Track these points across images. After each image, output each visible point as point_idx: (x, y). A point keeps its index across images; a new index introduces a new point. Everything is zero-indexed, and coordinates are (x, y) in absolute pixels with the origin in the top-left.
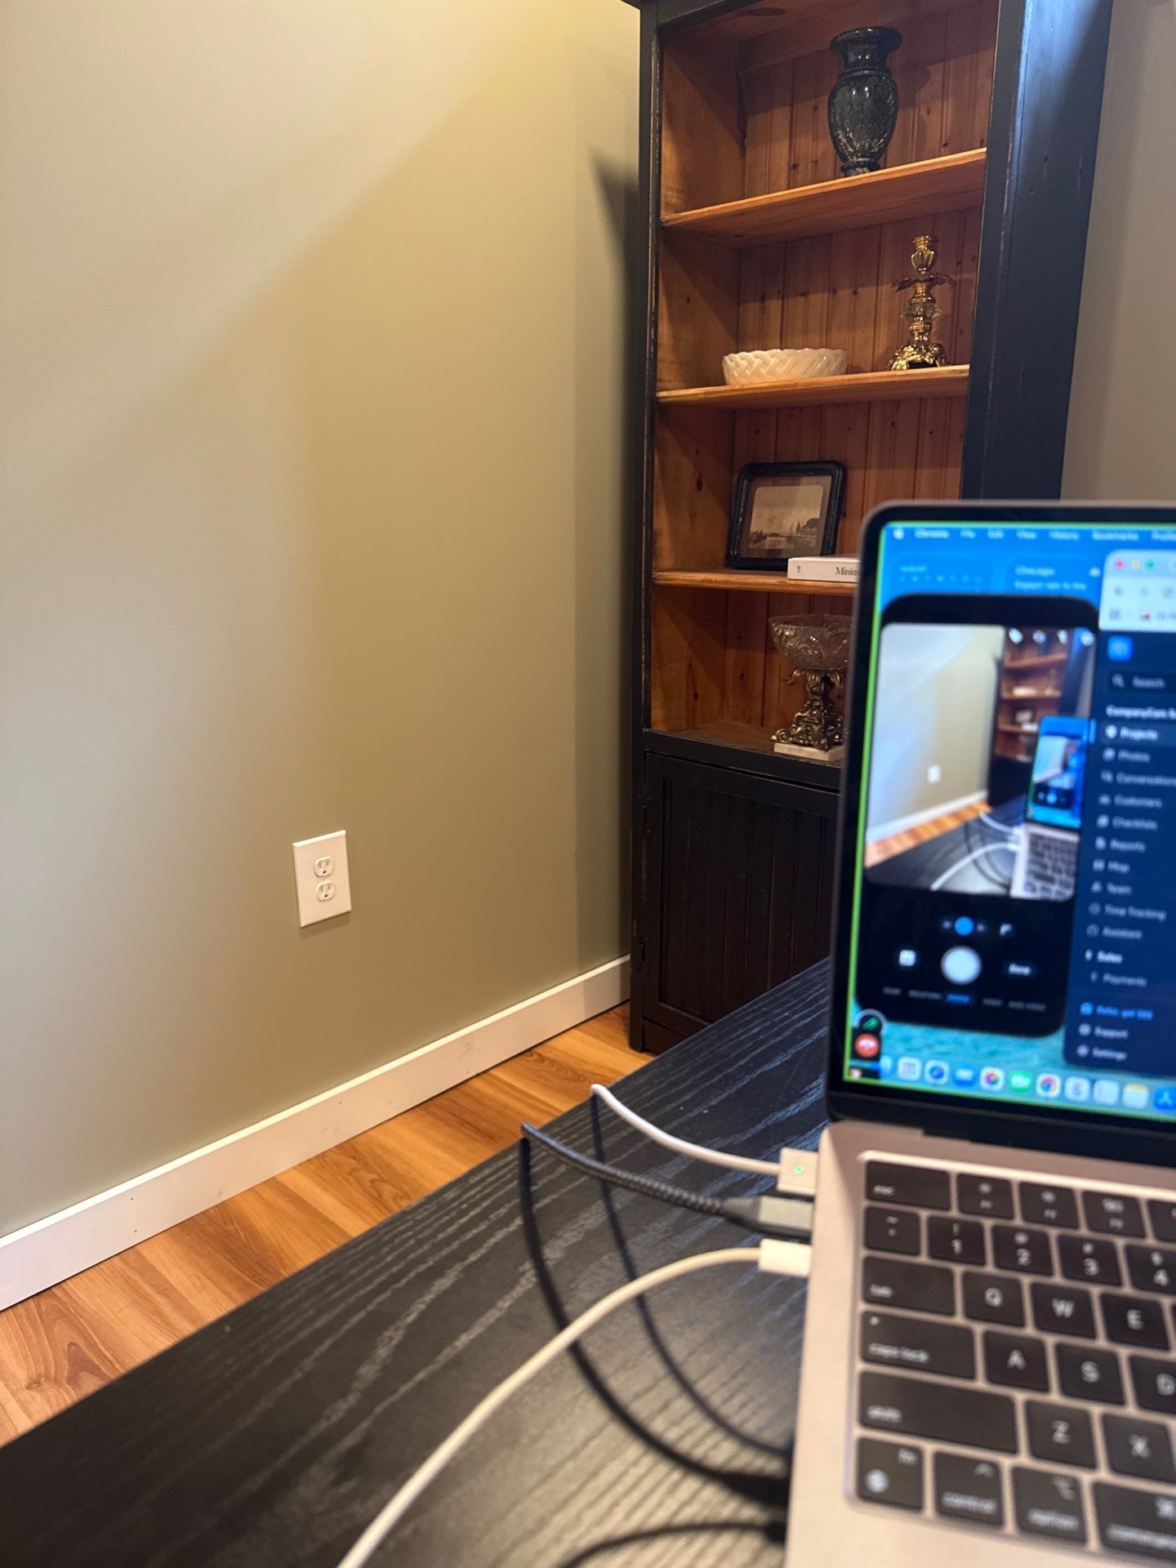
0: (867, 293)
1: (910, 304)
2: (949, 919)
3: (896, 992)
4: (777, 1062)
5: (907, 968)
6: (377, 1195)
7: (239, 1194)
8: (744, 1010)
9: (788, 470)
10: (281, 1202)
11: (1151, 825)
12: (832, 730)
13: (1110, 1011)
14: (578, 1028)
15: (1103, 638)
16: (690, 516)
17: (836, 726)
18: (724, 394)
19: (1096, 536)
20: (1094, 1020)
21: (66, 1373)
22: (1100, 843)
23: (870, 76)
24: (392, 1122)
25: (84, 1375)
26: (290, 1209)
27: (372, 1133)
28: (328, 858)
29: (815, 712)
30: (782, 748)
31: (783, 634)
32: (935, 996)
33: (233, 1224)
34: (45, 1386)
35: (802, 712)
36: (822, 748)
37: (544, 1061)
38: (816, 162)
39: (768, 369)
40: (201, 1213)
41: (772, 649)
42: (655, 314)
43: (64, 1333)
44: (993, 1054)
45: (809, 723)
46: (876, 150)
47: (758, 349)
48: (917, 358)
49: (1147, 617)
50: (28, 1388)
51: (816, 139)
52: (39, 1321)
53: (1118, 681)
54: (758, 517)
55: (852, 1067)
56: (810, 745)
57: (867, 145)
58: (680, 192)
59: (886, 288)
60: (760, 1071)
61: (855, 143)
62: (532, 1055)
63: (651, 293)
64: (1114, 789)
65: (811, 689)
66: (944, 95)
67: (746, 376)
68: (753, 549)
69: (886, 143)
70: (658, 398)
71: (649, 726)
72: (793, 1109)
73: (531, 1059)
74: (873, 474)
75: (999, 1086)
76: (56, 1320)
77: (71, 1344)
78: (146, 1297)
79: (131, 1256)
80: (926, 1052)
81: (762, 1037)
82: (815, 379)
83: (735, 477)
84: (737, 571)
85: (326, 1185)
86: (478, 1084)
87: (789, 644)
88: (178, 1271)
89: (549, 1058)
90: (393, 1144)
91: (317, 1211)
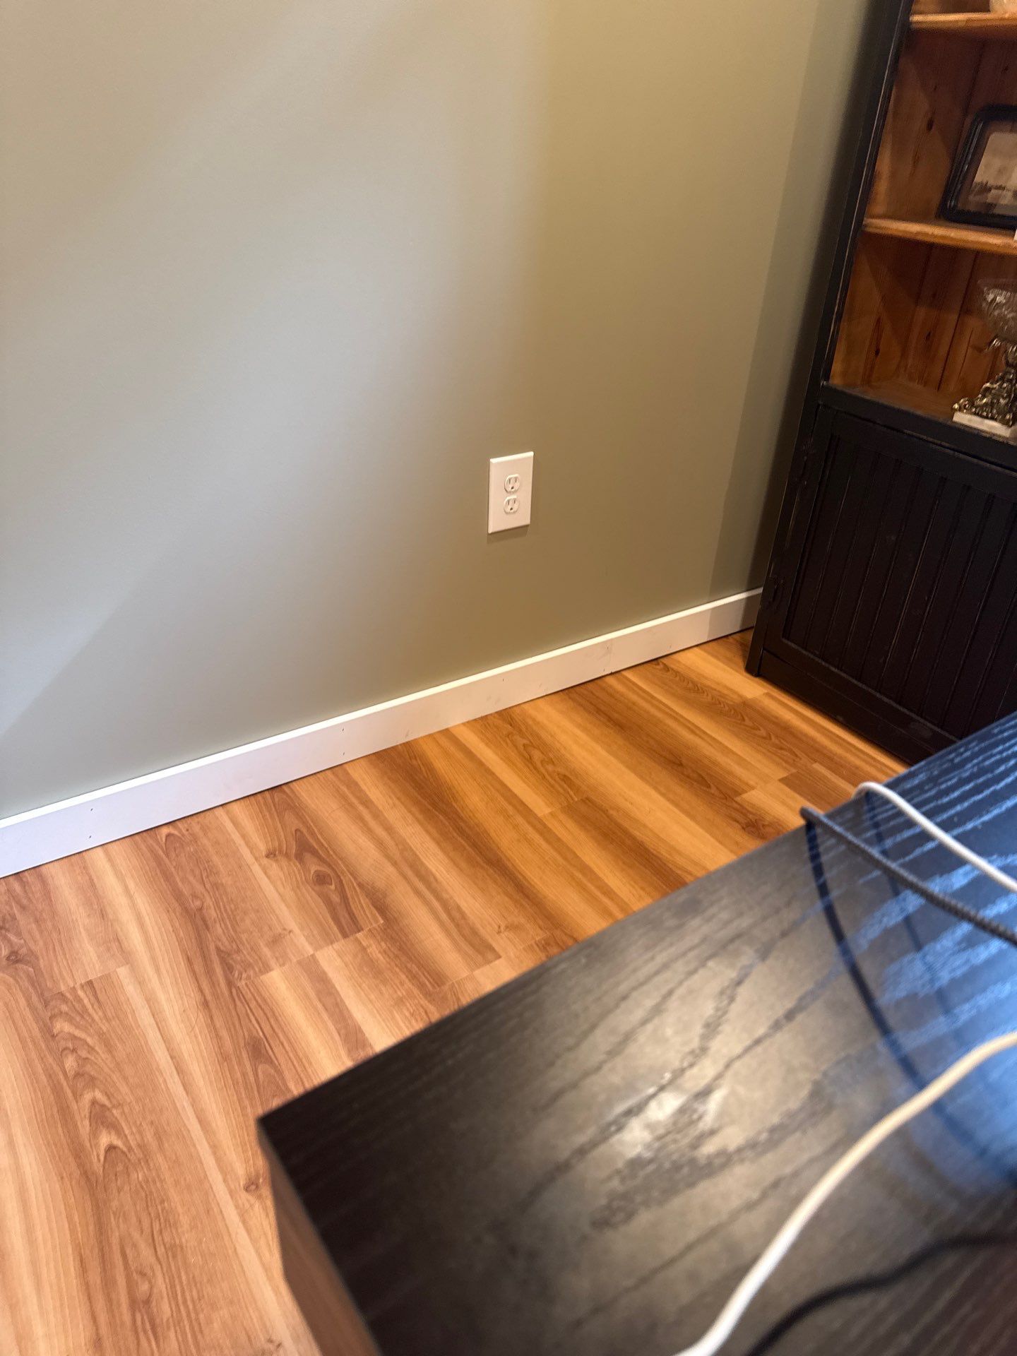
6: (528, 757)
7: (421, 737)
10: (452, 749)
14: (701, 646)
16: (914, 158)
21: (294, 851)
24: (541, 700)
25: (308, 856)
26: (459, 755)
27: (525, 707)
28: (517, 475)
29: (1005, 385)
30: (962, 418)
34: (279, 858)
35: (992, 383)
36: (1005, 423)
37: (668, 670)
40: (392, 747)
43: (293, 823)
50: (267, 856)
52: (274, 809)
54: (986, 166)
56: (992, 418)
62: (658, 664)
70: (911, 21)
71: (827, 377)
73: (658, 667)
76: (286, 810)
77: (296, 831)
78: (351, 805)
79: (340, 772)
83: (970, 119)
84: (952, 224)
85: (488, 743)
86: (611, 680)
87: (996, 313)
88: (375, 790)
89: (673, 669)
90: (542, 718)
91: (481, 761)
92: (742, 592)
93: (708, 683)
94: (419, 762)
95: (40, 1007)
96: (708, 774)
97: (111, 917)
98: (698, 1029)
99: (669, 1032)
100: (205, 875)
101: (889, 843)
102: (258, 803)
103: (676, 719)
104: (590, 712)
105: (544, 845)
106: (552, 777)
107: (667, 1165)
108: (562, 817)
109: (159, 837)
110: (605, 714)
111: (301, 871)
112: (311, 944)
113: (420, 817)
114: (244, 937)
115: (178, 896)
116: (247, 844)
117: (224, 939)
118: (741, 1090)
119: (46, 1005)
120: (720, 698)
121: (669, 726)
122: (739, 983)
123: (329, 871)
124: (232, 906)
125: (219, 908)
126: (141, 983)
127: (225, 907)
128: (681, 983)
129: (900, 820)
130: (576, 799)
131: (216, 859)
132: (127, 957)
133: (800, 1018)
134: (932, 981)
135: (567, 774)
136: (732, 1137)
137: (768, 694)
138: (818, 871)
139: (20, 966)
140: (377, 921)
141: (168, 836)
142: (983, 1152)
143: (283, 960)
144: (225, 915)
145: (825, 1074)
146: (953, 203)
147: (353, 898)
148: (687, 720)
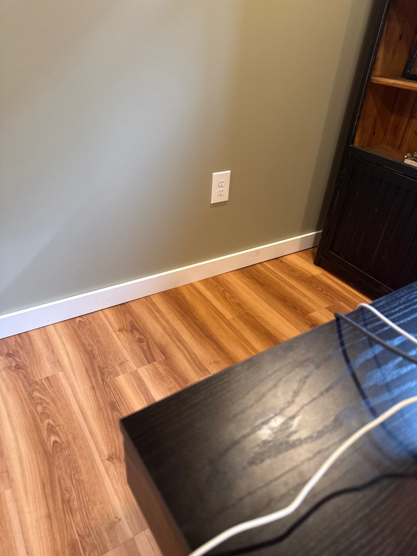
6: (224, 296)
7: (181, 286)
10: (194, 291)
14: (296, 253)
16: (393, 52)
21: (129, 329)
24: (229, 273)
25: (135, 331)
26: (197, 294)
27: (223, 275)
28: (224, 180)
30: (408, 162)
33: (179, 295)
34: (124, 331)
37: (282, 262)
43: (129, 317)
50: (119, 331)
52: (122, 312)
62: (278, 260)
71: (353, 144)
73: (278, 261)
76: (126, 313)
77: (130, 321)
78: (152, 312)
79: (148, 298)
84: (407, 80)
85: (208, 289)
86: (258, 266)
88: (162, 306)
89: (284, 262)
90: (229, 280)
91: (205, 297)
92: (314, 232)
93: (297, 268)
94: (180, 296)
95: (28, 386)
96: (297, 305)
97: (56, 352)
98: (291, 394)
99: (279, 394)
100: (94, 337)
101: (369, 327)
102: (115, 310)
103: (284, 282)
104: (249, 278)
105: (230, 331)
106: (233, 304)
107: (277, 443)
108: (237, 320)
109: (75, 322)
110: (255, 279)
111: (132, 337)
112: (135, 365)
113: (180, 317)
114: (109, 362)
115: (83, 345)
116: (111, 325)
117: (101, 363)
118: (307, 417)
119: (30, 386)
120: (303, 275)
121: (281, 285)
122: (307, 377)
123: (143, 337)
124: (105, 350)
125: (99, 350)
126: (68, 379)
127: (101, 350)
128: (284, 376)
129: (374, 318)
130: (243, 313)
131: (98, 331)
132: (62, 368)
133: (331, 391)
134: (384, 380)
135: (240, 303)
136: (303, 434)
137: (322, 273)
138: (340, 336)
139: (20, 370)
140: (162, 358)
141: (80, 321)
142: (401, 444)
143: (124, 371)
144: (101, 353)
145: (340, 413)
146: (408, 71)
147: (153, 348)
148: (289, 283)
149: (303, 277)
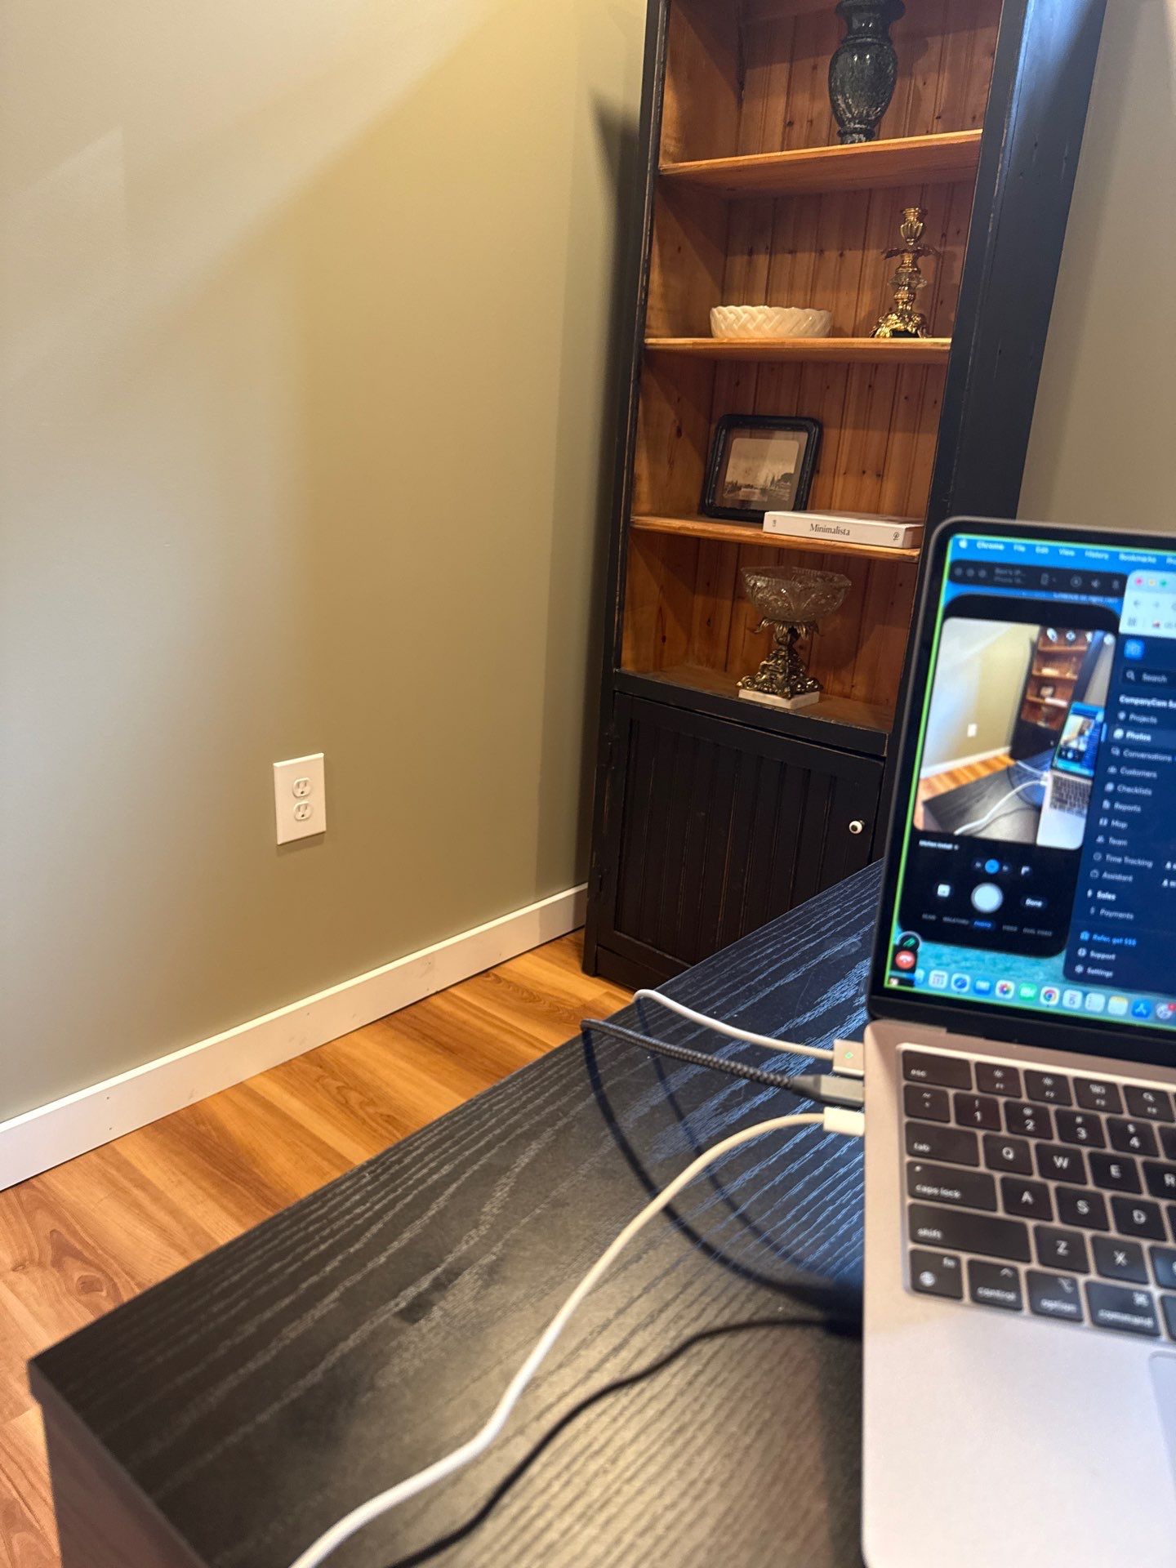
0: (853, 256)
1: (897, 273)
2: (980, 862)
3: (933, 917)
4: (791, 977)
5: (942, 898)
6: (344, 1102)
7: (208, 1098)
8: (758, 933)
9: (764, 424)
10: (250, 1106)
11: (1148, 792)
12: (794, 680)
13: (1103, 938)
14: (533, 951)
15: (1122, 640)
16: (669, 462)
17: (798, 676)
18: (712, 347)
19: (1123, 557)
20: (1090, 945)
21: (49, 1258)
22: (1106, 804)
23: (872, 44)
24: (355, 1033)
25: (69, 1262)
26: (259, 1111)
27: (337, 1043)
28: (305, 779)
29: (779, 662)
30: (747, 695)
31: (755, 584)
32: (964, 922)
33: (204, 1124)
34: (31, 1269)
35: (767, 661)
36: (785, 696)
37: (501, 982)
38: (811, 121)
39: (755, 325)
40: (173, 1114)
41: (739, 597)
42: (648, 261)
43: (46, 1223)
44: (1007, 969)
45: (774, 672)
46: (873, 118)
47: (747, 304)
48: (900, 326)
49: (1157, 625)
50: (14, 1270)
51: (813, 98)
52: (21, 1210)
53: (1131, 675)
54: (734, 468)
55: (891, 977)
56: (773, 693)
57: (865, 112)
58: (678, 140)
59: (873, 254)
60: (777, 985)
61: (853, 110)
62: (488, 976)
63: (645, 239)
64: (1121, 762)
65: (778, 640)
66: (940, 69)
67: (733, 330)
68: (728, 499)
69: (883, 112)
70: (646, 344)
71: (619, 667)
72: (808, 1017)
73: (487, 979)
74: (848, 433)
75: (1010, 996)
76: (37, 1208)
77: (52, 1232)
78: (123, 1190)
79: (106, 1151)
80: (953, 966)
81: (775, 957)
82: (802, 340)
83: (713, 427)
84: (712, 520)
85: (294, 1091)
86: (438, 1001)
87: (760, 595)
88: (155, 1168)
89: (504, 979)
90: (357, 1053)
91: (285, 1114)
92: (570, 888)
93: (545, 990)
94: (209, 1127)
103: (511, 1033)
104: (414, 1039)
106: (374, 1120)
110: (432, 1039)
111: (61, 1280)
113: (213, 1191)
120: (559, 1005)
121: (505, 1043)
123: (98, 1275)
135: (392, 1114)
137: (608, 994)
146: (710, 501)
148: (525, 1033)
149: (559, 1011)
